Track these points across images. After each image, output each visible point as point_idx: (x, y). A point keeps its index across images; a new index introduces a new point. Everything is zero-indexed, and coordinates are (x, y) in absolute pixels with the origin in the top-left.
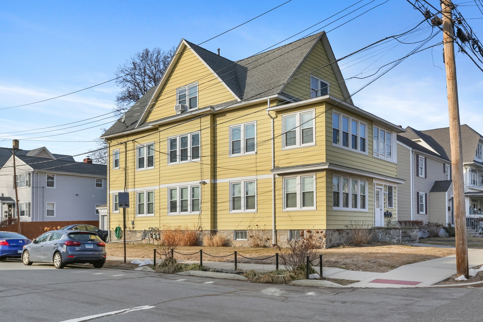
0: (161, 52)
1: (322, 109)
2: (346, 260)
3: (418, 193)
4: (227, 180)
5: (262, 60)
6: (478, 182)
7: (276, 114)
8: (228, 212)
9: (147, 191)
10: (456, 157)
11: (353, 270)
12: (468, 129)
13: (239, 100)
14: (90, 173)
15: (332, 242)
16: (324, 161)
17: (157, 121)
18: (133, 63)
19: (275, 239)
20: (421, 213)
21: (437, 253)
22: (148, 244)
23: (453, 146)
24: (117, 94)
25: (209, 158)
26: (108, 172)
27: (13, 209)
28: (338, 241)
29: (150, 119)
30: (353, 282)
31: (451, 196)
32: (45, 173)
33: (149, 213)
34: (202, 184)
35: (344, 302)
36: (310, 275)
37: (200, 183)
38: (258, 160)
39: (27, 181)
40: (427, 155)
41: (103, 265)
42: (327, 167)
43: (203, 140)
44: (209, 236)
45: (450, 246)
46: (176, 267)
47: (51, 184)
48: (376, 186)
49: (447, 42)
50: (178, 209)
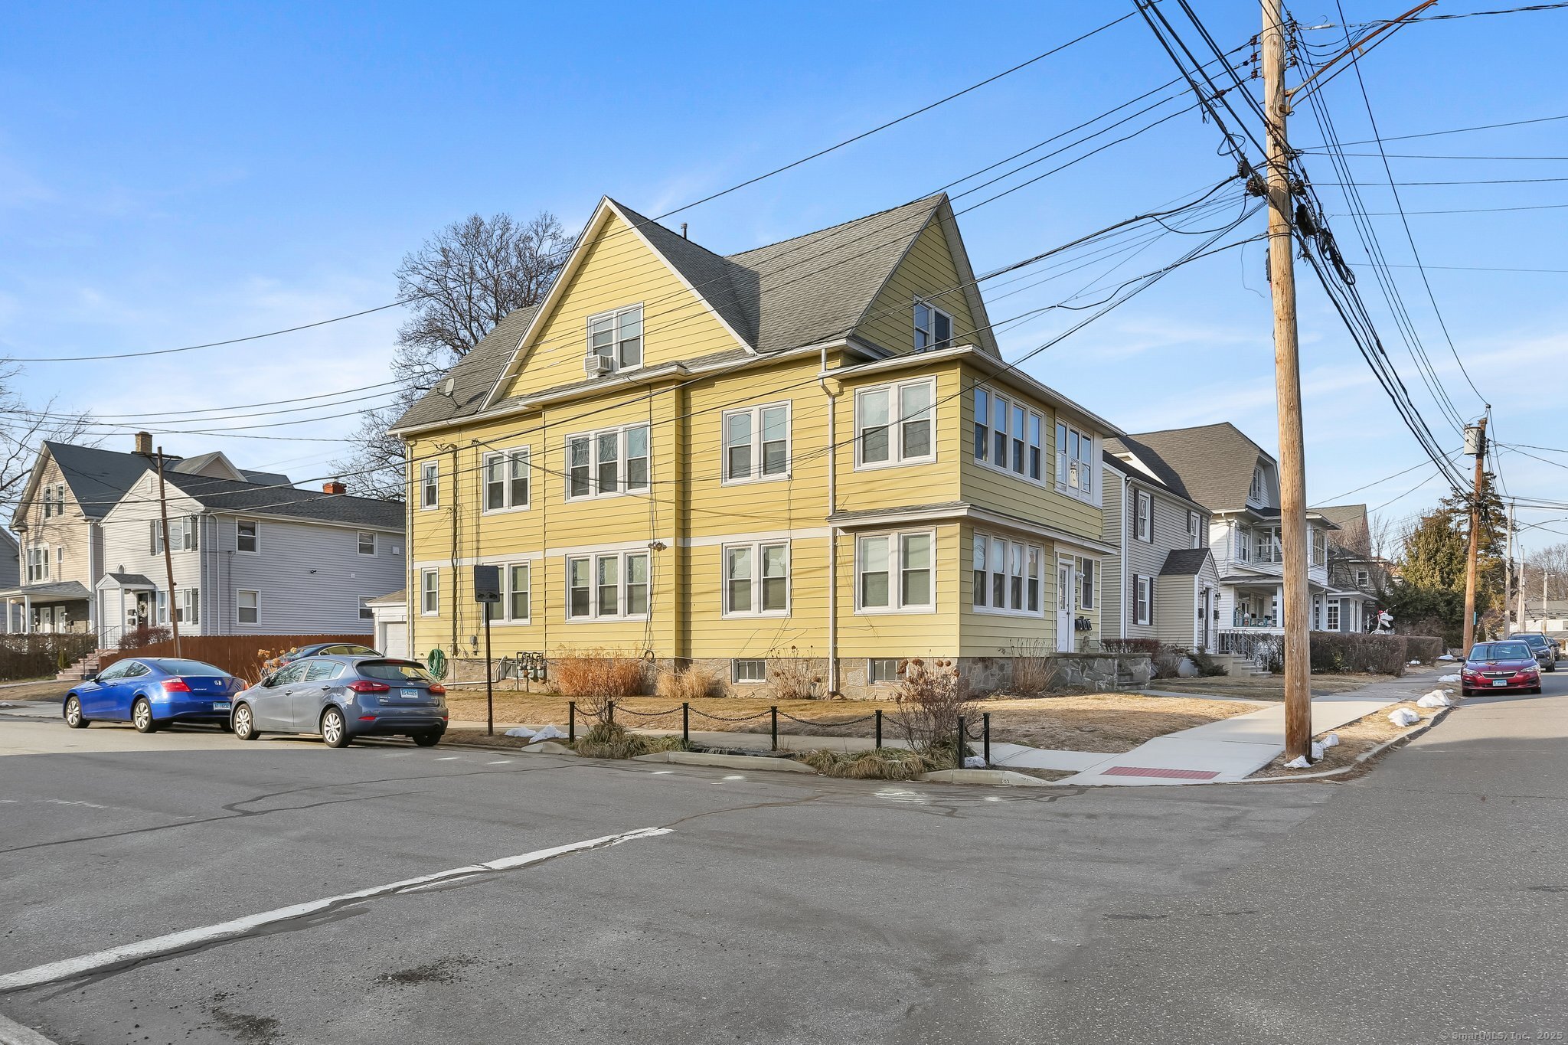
0: (513, 226)
1: (952, 378)
2: (1026, 727)
3: (1135, 577)
4: (718, 540)
5: (794, 255)
6: (1251, 553)
7: (841, 387)
8: (718, 616)
9: (509, 565)
10: (1292, 496)
11: (1048, 748)
12: (1233, 432)
13: (749, 350)
14: (344, 519)
15: (971, 687)
16: (957, 498)
17: (540, 394)
18: (444, 250)
19: (835, 679)
20: (1140, 622)
21: (1208, 710)
22: (514, 691)
23: (1286, 469)
24: (401, 326)
25: (673, 486)
26: (409, 516)
27: (150, 604)
28: (981, 685)
29: (519, 388)
30: (1064, 775)
31: (1206, 584)
32: (234, 517)
33: (515, 617)
34: (654, 549)
35: (1091, 816)
36: (965, 759)
37: (650, 546)
38: (794, 495)
39: (187, 536)
40: (1155, 491)
41: (438, 740)
42: (964, 513)
43: (656, 442)
44: (672, 673)
45: (1220, 696)
46: (629, 744)
47: (247, 545)
48: (1060, 560)
49: (1277, 235)
50: (592, 607)
